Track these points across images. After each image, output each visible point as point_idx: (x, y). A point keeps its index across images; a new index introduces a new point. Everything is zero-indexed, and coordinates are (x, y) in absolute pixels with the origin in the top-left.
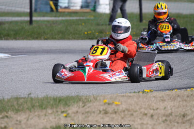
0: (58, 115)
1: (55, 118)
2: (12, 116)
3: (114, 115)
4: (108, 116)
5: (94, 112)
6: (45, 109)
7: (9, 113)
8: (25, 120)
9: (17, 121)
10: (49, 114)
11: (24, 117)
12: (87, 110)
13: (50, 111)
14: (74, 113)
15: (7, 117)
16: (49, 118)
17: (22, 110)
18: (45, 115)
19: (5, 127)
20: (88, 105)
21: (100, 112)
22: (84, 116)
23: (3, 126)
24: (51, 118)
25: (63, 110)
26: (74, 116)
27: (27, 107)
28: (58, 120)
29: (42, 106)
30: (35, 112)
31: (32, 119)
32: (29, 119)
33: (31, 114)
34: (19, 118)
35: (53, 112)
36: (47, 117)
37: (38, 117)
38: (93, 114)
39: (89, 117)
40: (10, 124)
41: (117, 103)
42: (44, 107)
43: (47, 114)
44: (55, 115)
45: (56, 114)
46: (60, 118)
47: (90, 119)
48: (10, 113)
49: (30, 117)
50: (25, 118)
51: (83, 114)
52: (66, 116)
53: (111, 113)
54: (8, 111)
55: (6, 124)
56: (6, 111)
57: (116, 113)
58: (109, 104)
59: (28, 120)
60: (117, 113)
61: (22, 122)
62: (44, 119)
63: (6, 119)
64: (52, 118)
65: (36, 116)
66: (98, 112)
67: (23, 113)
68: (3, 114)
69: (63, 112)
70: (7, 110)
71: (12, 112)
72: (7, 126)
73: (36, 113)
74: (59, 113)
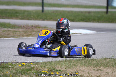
2: (103, 69)
8: (112, 72)
9: (106, 72)
11: (111, 70)
15: (100, 70)
17: (109, 66)
19: (99, 76)
23: (98, 75)
27: (111, 64)
32: (113, 72)
40: (102, 74)
49: (114, 70)
54: (100, 66)
61: (110, 73)
67: (109, 68)
71: (103, 67)
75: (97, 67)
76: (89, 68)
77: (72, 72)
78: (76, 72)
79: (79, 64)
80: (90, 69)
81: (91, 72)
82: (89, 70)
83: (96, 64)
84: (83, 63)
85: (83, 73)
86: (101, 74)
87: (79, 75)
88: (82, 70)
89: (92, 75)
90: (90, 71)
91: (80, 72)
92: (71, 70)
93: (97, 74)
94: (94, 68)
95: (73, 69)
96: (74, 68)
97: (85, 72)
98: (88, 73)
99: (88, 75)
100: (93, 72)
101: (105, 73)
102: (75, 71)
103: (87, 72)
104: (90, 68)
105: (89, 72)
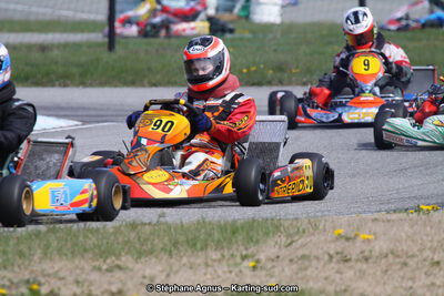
0: (236, 265)
1: (230, 272)
2: (130, 265)
3: (365, 266)
4: (351, 268)
5: (317, 258)
6: (202, 249)
7: (123, 259)
8: (165, 274)
9: (144, 277)
10: (214, 261)
11: (160, 268)
12: (300, 253)
13: (215, 255)
14: (273, 260)
15: (119, 267)
16: (215, 271)
17: (151, 253)
18: (207, 265)
19: (120, 292)
20: (299, 242)
21: (331, 257)
22: (294, 267)
23: (114, 289)
24: (220, 272)
25: (244, 253)
26: (274, 267)
27: (161, 246)
28: (237, 275)
29: (195, 245)
30: (181, 257)
31: (176, 272)
32: (172, 275)
33: (173, 261)
34: (148, 272)
35: (223, 256)
36: (210, 269)
37: (191, 268)
38: (314, 262)
39: (306, 269)
40: (130, 285)
41: (366, 236)
42: (199, 246)
43: (210, 263)
44: (228, 266)
45: (231, 262)
46: (241, 271)
47: (308, 272)
48: (126, 260)
49: (175, 269)
50: (162, 271)
51: (291, 261)
52: (254, 268)
53: (357, 260)
54: (120, 254)
55: (119, 286)
56: (115, 255)
57: (366, 259)
58: (348, 239)
59: (168, 275)
60: (370, 261)
61: (157, 280)
62: (205, 274)
63: (118, 274)
64: (224, 272)
65: (184, 265)
66: (326, 257)
67: (154, 260)
68: (108, 261)
69: (244, 258)
70: (117, 252)
71: (129, 257)
72: (125, 289)
73: (184, 260)
74: (238, 260)
75: (106, 258)
76: (77, 262)
77: (15, 280)
78: (31, 280)
79: (39, 251)
80: (82, 269)
81: (85, 280)
82: (78, 271)
83: (103, 248)
84: (54, 244)
85: (59, 283)
86: (124, 284)
87: (44, 290)
88: (51, 271)
89: (92, 288)
90: (84, 276)
91: (42, 280)
92: (10, 275)
93: (110, 283)
94: (96, 263)
95: (16, 269)
96: (19, 266)
97: (63, 278)
98: (77, 282)
99: (78, 291)
100: (95, 276)
101: (141, 280)
102: (27, 276)
103: (71, 279)
104: (82, 262)
105: (80, 279)
